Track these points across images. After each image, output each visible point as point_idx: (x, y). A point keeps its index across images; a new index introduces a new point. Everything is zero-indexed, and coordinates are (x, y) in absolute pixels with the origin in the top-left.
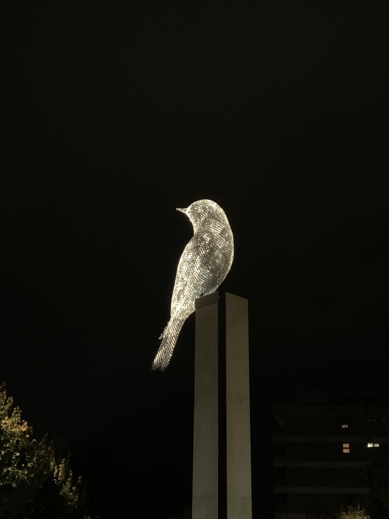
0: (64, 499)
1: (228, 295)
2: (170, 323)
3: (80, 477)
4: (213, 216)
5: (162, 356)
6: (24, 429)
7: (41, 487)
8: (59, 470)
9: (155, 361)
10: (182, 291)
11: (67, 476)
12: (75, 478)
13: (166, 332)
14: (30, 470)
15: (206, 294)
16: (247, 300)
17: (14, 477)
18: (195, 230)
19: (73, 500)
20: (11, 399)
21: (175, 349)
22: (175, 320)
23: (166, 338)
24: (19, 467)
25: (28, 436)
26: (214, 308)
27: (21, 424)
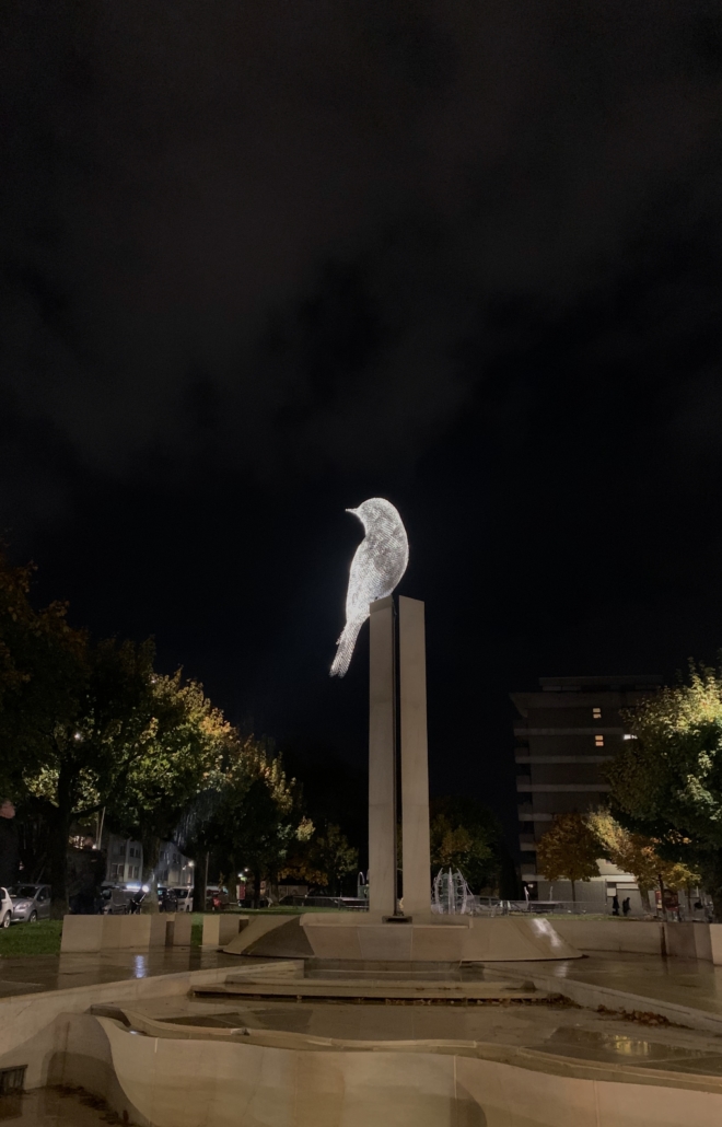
0: (275, 803)
1: (402, 599)
2: (347, 627)
3: (294, 779)
4: (384, 514)
5: (341, 662)
6: (227, 729)
7: (248, 790)
8: (272, 773)
9: (334, 667)
10: (357, 595)
11: (280, 778)
12: (288, 780)
13: (343, 636)
14: (236, 774)
15: (381, 597)
16: (422, 603)
17: (218, 782)
18: (367, 532)
19: (285, 804)
20: (208, 700)
21: (353, 654)
22: (352, 625)
23: (344, 643)
24: (223, 770)
25: (231, 737)
26: (387, 613)
27: (224, 725)
